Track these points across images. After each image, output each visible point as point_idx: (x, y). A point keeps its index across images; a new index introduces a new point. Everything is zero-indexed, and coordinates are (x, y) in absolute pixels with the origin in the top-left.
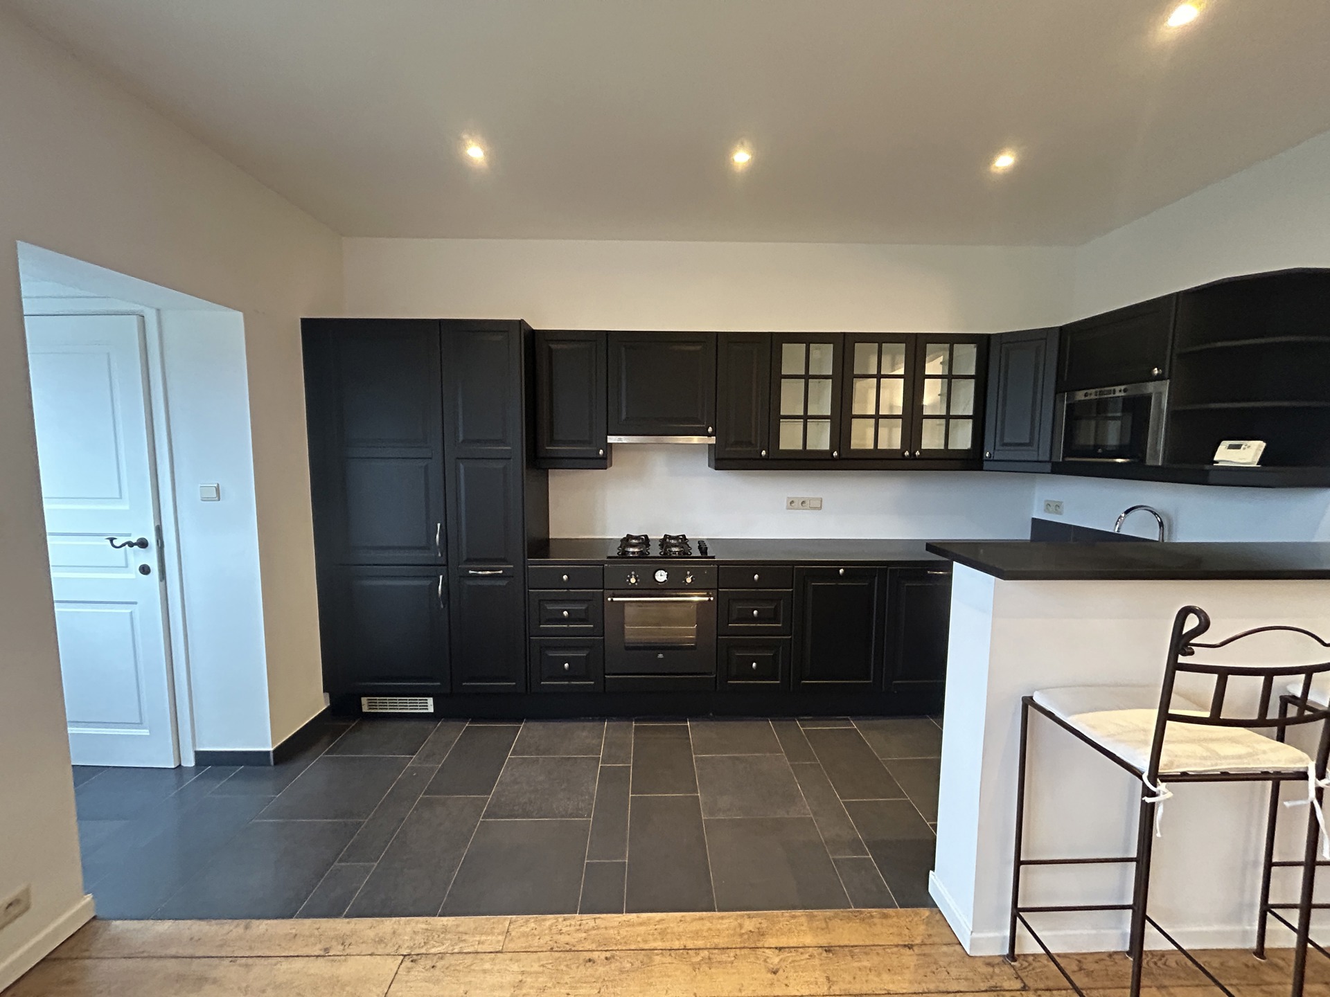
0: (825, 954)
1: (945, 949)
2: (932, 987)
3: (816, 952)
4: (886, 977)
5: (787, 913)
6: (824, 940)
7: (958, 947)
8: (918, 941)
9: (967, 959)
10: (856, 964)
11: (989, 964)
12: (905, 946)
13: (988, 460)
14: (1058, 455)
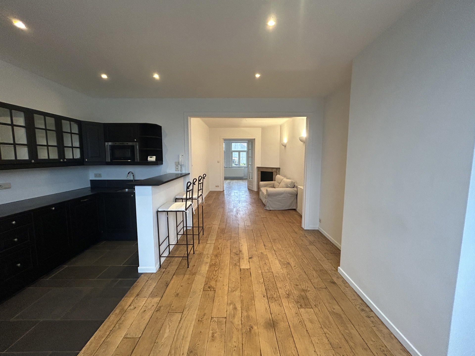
0: (138, 296)
1: (152, 276)
2: (157, 281)
3: (136, 298)
4: (151, 287)
5: (121, 301)
6: (135, 295)
7: (153, 274)
8: (147, 279)
9: (156, 273)
10: (145, 291)
11: (159, 271)
12: (147, 281)
13: (86, 162)
14: (108, 160)
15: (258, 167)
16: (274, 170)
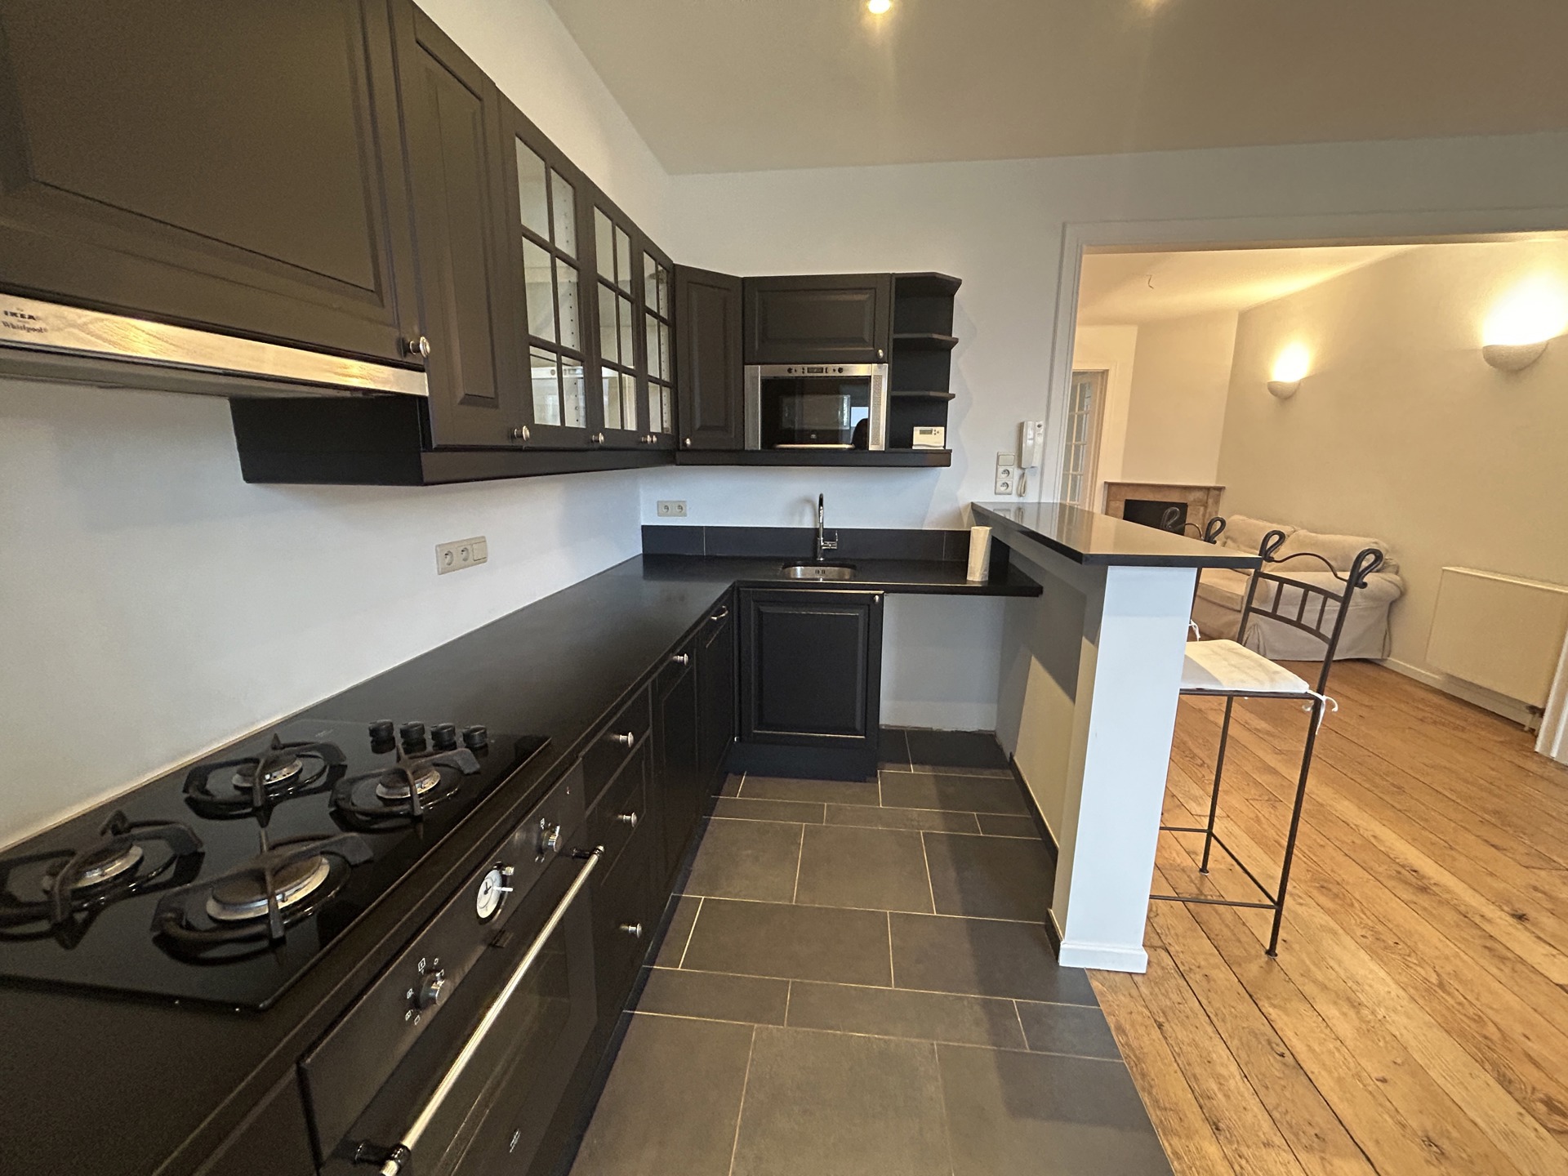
13: (687, 450)
14: (754, 439)
15: (1110, 486)
16: (1191, 498)
